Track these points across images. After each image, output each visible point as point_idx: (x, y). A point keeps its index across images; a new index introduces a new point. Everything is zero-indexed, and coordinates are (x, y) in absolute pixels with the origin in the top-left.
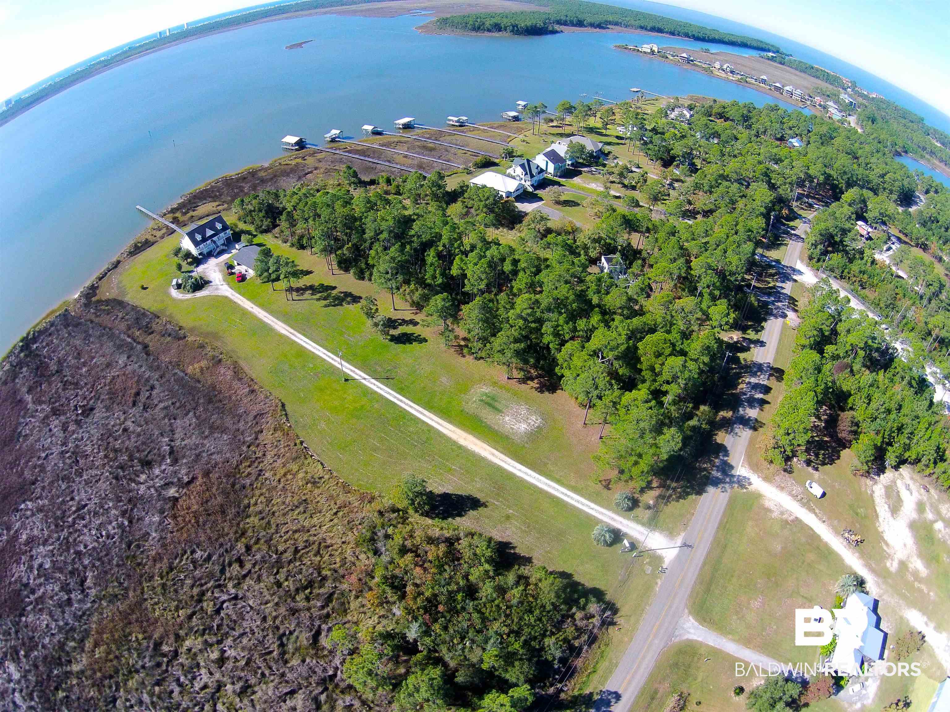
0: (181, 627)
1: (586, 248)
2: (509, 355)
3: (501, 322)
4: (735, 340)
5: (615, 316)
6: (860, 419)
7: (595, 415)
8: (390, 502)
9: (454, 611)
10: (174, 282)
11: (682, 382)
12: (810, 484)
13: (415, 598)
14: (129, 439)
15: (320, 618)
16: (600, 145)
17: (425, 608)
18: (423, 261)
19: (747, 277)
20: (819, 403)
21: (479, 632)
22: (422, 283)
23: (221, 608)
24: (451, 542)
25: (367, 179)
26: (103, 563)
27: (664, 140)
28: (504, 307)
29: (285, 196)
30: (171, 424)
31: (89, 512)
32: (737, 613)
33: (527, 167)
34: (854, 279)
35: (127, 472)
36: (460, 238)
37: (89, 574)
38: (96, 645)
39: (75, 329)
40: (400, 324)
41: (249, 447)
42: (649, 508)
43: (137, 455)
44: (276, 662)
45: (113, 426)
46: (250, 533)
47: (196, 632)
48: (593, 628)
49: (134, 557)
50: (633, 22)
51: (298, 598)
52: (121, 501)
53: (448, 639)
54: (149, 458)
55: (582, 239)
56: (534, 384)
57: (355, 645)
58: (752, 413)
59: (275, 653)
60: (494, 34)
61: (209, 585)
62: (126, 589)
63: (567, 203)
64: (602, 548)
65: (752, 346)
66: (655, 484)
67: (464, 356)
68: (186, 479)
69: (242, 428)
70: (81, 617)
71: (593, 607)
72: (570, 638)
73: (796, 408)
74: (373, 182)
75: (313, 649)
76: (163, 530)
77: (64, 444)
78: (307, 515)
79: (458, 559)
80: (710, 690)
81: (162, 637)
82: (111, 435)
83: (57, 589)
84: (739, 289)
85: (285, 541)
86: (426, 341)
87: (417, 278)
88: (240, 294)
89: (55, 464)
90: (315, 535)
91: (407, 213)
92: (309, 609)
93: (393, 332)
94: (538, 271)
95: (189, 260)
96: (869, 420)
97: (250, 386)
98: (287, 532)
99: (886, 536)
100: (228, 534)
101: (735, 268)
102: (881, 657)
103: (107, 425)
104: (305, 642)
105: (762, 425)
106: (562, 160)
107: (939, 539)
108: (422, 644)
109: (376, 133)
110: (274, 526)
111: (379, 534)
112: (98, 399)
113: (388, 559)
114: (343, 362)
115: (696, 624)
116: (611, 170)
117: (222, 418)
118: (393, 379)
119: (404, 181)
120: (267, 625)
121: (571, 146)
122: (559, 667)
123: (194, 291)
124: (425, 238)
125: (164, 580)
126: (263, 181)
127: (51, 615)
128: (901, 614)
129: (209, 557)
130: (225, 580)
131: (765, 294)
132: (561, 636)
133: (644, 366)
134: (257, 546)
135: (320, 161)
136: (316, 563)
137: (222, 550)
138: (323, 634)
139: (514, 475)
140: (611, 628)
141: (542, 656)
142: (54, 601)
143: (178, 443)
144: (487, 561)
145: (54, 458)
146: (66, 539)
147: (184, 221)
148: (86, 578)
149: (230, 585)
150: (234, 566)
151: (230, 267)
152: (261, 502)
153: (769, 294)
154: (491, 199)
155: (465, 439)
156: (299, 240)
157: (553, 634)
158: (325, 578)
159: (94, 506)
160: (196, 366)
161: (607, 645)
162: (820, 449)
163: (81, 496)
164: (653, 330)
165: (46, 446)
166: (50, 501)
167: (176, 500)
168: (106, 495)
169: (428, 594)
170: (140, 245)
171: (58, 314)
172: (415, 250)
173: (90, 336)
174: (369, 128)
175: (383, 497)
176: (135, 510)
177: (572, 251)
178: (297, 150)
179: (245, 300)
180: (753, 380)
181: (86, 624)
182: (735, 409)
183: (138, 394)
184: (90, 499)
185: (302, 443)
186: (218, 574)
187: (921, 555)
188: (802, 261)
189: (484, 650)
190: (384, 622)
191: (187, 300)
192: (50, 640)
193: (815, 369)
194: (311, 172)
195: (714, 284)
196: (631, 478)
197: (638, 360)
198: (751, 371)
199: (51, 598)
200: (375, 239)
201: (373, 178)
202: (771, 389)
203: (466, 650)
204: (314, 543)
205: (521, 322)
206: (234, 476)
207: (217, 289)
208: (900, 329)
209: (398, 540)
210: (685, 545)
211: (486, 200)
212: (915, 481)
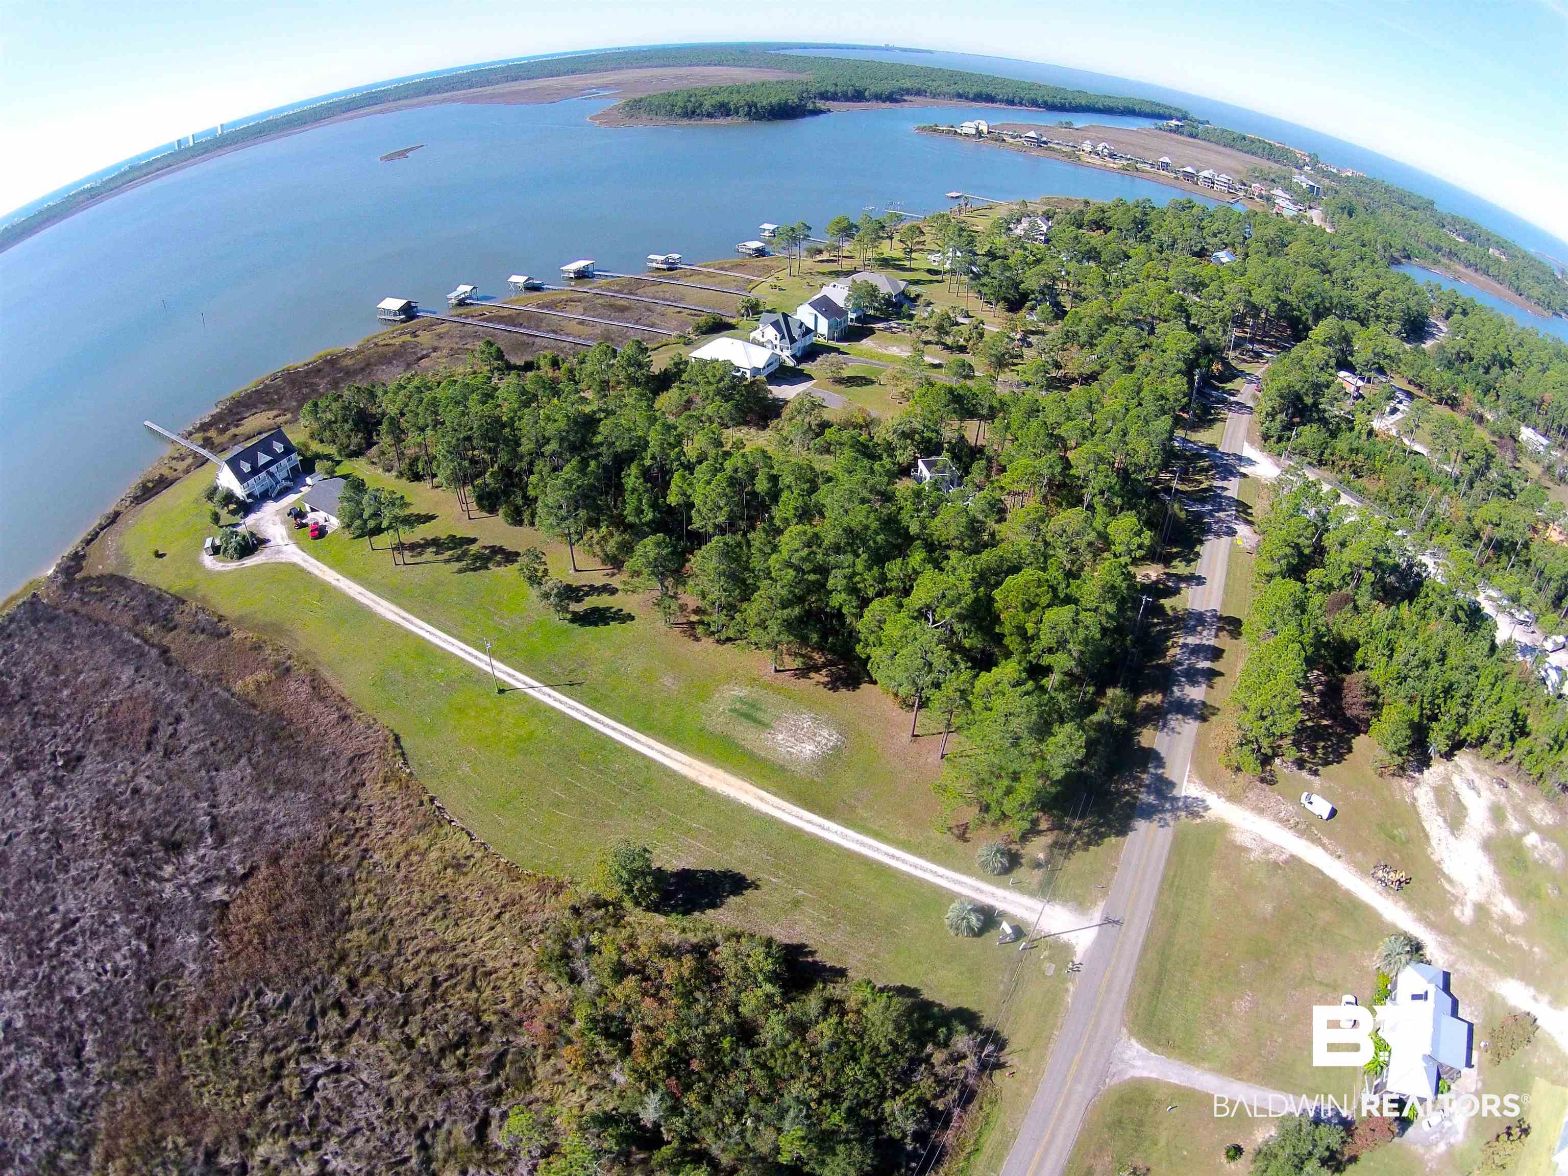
0: (248, 1122)
1: (890, 449)
2: (776, 630)
3: (757, 578)
4: (1154, 578)
5: (949, 552)
6: (1380, 683)
7: (931, 719)
8: (591, 891)
9: (719, 1068)
10: (208, 543)
11: (1074, 648)
12: (1308, 797)
13: (648, 1052)
14: (143, 805)
15: (486, 1097)
16: (903, 285)
17: (667, 1066)
18: (620, 489)
19: (1163, 476)
20: (1310, 662)
21: (766, 1100)
22: (620, 523)
23: (314, 1088)
24: (701, 952)
25: (520, 363)
26: (110, 1017)
27: (1009, 268)
28: (761, 551)
29: (386, 392)
30: (211, 779)
31: (83, 932)
32: (1213, 1024)
33: (784, 326)
34: (1342, 463)
35: (141, 863)
36: (679, 443)
37: (89, 1037)
38: (109, 1157)
39: (50, 626)
40: (587, 594)
41: (343, 811)
42: (1038, 865)
43: (157, 833)
45: (116, 785)
46: (353, 957)
47: (274, 1131)
48: (966, 1077)
49: (161, 1005)
50: (946, 89)
51: (444, 1065)
52: (134, 911)
53: (713, 1117)
54: (178, 836)
55: (881, 434)
56: (822, 677)
57: (552, 1140)
58: (1196, 693)
59: (413, 1161)
60: (718, 121)
61: (291, 1050)
62: (151, 1061)
63: (854, 381)
64: (966, 940)
65: (1183, 585)
66: (1044, 825)
67: (697, 639)
68: (240, 870)
69: (329, 781)
70: (80, 1110)
71: (962, 1041)
72: (928, 1096)
73: (1271, 673)
74: (529, 366)
75: (478, 1150)
76: (206, 959)
77: (37, 817)
78: (450, 921)
79: (718, 979)
80: (1184, 1158)
81: (218, 1142)
82: (112, 801)
83: (37, 1063)
84: (1152, 495)
85: (416, 968)
86: (633, 618)
87: (612, 517)
88: (317, 559)
89: (24, 852)
90: (465, 956)
91: (587, 409)
92: (465, 1082)
93: (574, 607)
94: (814, 489)
95: (232, 507)
96: (1395, 683)
97: (339, 709)
98: (417, 953)
99: (1447, 868)
100: (316, 961)
101: (1143, 458)
102: (1469, 1064)
103: (105, 784)
104: (464, 1140)
105: (1215, 711)
106: (841, 312)
107: (1536, 862)
108: (669, 1131)
109: (532, 288)
110: (394, 945)
111: (576, 946)
112: (90, 740)
113: (595, 987)
114: (494, 662)
115: (1145, 1050)
116: (922, 323)
117: (295, 765)
118: (580, 684)
119: (582, 362)
120: (395, 1114)
121: (854, 288)
122: (915, 1148)
123: (241, 557)
124: (622, 445)
125: (215, 1044)
126: (349, 373)
127: (30, 1107)
128: (1490, 990)
129: (288, 1001)
130: (317, 1040)
131: (1195, 500)
132: (912, 1095)
133: (1007, 629)
134: (367, 979)
135: (440, 337)
136: (471, 1002)
137: (307, 988)
138: (494, 1123)
139: (800, 830)
140: (997, 1073)
141: (882, 1133)
142: (33, 1084)
143: (223, 810)
144: (768, 979)
145: (21, 844)
146: (48, 977)
147: (221, 444)
148: (83, 1044)
149: (326, 1048)
150: (330, 1014)
151: (299, 515)
152: (369, 904)
153: (1203, 501)
154: (727, 380)
155: (711, 777)
156: (411, 465)
157: (896, 1093)
158: (487, 1029)
159: (90, 921)
160: (249, 679)
161: (993, 1102)
162: (1317, 740)
163: (68, 904)
164: (1015, 569)
165: (8, 821)
166: (18, 914)
167: (225, 905)
168: (110, 902)
169: (669, 1042)
170: (150, 485)
171: (20, 601)
172: (605, 467)
173: (74, 636)
174: (520, 279)
175: (578, 883)
176: (159, 925)
177: (867, 452)
178: (402, 321)
179: (325, 568)
180: (1192, 640)
181: (89, 1121)
182: (1165, 689)
183: (154, 730)
184: (83, 910)
185: (432, 800)
186: (304, 1031)
187: (1509, 890)
188: (1252, 443)
189: (779, 1130)
190: (599, 1096)
191: (229, 572)
192: (33, 1150)
193: (1296, 606)
194: (427, 356)
195: (1110, 488)
196: (1004, 816)
197: (997, 619)
198: (1186, 627)
199: (30, 1078)
200: (537, 454)
201: (530, 359)
202: (1223, 651)
203: (748, 1134)
204: (464, 968)
205: (792, 572)
206: (321, 862)
207: (278, 552)
208: (1426, 535)
209: (609, 953)
210: (1108, 921)
211: (719, 382)
212: (1482, 773)
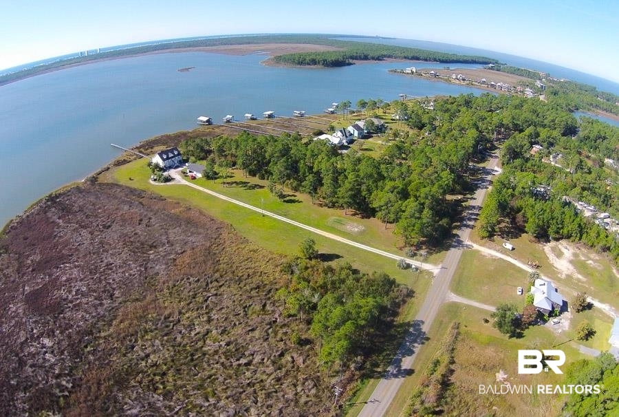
0: (183, 308)
4: (460, 198)
10: (151, 178)
12: (505, 244)
14: (140, 237)
15: (265, 299)
16: (382, 123)
23: (208, 299)
26: (127, 286)
27: (418, 116)
32: (476, 291)
33: (344, 132)
35: (141, 250)
37: (117, 291)
38: (122, 322)
39: (88, 194)
40: (288, 196)
41: (215, 239)
42: (422, 256)
43: (147, 243)
44: (243, 317)
46: (221, 270)
47: (192, 310)
49: (149, 282)
50: (399, 55)
51: (252, 292)
52: (138, 261)
54: (155, 244)
56: (359, 216)
58: (470, 223)
59: (242, 314)
60: (312, 67)
61: (199, 291)
62: (144, 296)
63: (366, 150)
64: (402, 270)
65: (469, 200)
66: (424, 248)
67: (322, 207)
68: (179, 252)
69: (210, 233)
70: (110, 310)
75: (263, 311)
76: (168, 271)
77: (92, 239)
78: (252, 262)
81: (170, 314)
82: (126, 236)
85: (242, 272)
86: (302, 202)
87: (294, 177)
88: (194, 184)
90: (258, 269)
92: (259, 296)
93: (284, 199)
95: (158, 169)
97: (210, 218)
98: (243, 269)
99: (556, 265)
100: (209, 271)
103: (123, 232)
104: (258, 309)
105: (475, 227)
106: (362, 130)
107: (591, 267)
109: (253, 119)
110: (235, 267)
111: (293, 265)
112: (114, 222)
115: (455, 295)
117: (197, 229)
118: (287, 215)
120: (236, 304)
121: (366, 123)
123: (165, 182)
125: (171, 290)
128: (573, 295)
129: (198, 280)
130: (209, 288)
134: (226, 275)
135: (223, 130)
136: (260, 279)
137: (206, 277)
138: (268, 305)
139: (355, 246)
140: (412, 297)
143: (171, 239)
147: (147, 153)
148: (114, 293)
149: (212, 290)
150: (214, 282)
151: (185, 173)
152: (226, 259)
153: (478, 181)
155: (328, 235)
158: (266, 284)
159: (119, 263)
161: (412, 304)
162: (509, 233)
163: (108, 260)
167: (175, 260)
170: (120, 161)
171: (71, 187)
174: (250, 115)
178: (208, 125)
179: (197, 186)
180: (470, 212)
181: (114, 313)
182: (461, 222)
183: (141, 220)
184: (115, 261)
185: (244, 238)
186: (205, 286)
187: (580, 273)
188: (498, 166)
191: (162, 185)
198: (469, 209)
202: (479, 214)
204: (258, 272)
206: (209, 250)
207: (179, 182)
210: (443, 268)
212: (570, 246)
